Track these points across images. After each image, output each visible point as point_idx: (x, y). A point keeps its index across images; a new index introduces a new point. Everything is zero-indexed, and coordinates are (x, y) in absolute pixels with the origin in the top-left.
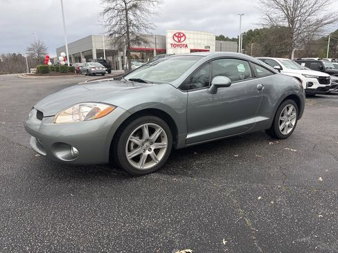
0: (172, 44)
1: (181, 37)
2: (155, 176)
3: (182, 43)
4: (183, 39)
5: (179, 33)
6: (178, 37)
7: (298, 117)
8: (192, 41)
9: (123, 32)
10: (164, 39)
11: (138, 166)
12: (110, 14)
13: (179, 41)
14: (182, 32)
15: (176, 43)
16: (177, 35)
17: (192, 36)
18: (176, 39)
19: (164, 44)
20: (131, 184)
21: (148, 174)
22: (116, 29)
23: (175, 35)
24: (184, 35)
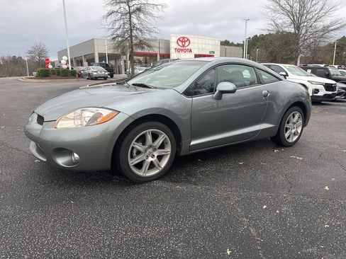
0: (176, 49)
1: (185, 42)
2: (157, 184)
3: (187, 48)
4: (187, 44)
5: (184, 38)
6: (182, 42)
7: (304, 124)
8: (196, 46)
9: (126, 36)
10: (168, 43)
11: (140, 173)
12: (113, 17)
13: (183, 46)
14: (187, 36)
15: (180, 47)
16: (181, 39)
17: (196, 41)
18: (180, 43)
19: (168, 49)
20: (134, 191)
21: (150, 181)
22: (119, 32)
23: (179, 39)
24: (188, 40)
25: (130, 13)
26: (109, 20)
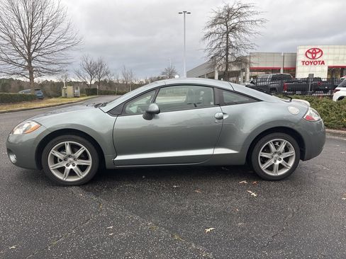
0: (303, 62)
1: (316, 53)
3: (317, 60)
4: (318, 55)
5: (314, 49)
6: (312, 53)
8: (331, 57)
10: (294, 57)
13: (314, 58)
14: (318, 47)
15: (309, 60)
16: (311, 51)
17: (331, 51)
18: (309, 55)
19: (294, 62)
23: (308, 51)
24: (320, 50)
25: (227, 33)
26: (208, 41)
